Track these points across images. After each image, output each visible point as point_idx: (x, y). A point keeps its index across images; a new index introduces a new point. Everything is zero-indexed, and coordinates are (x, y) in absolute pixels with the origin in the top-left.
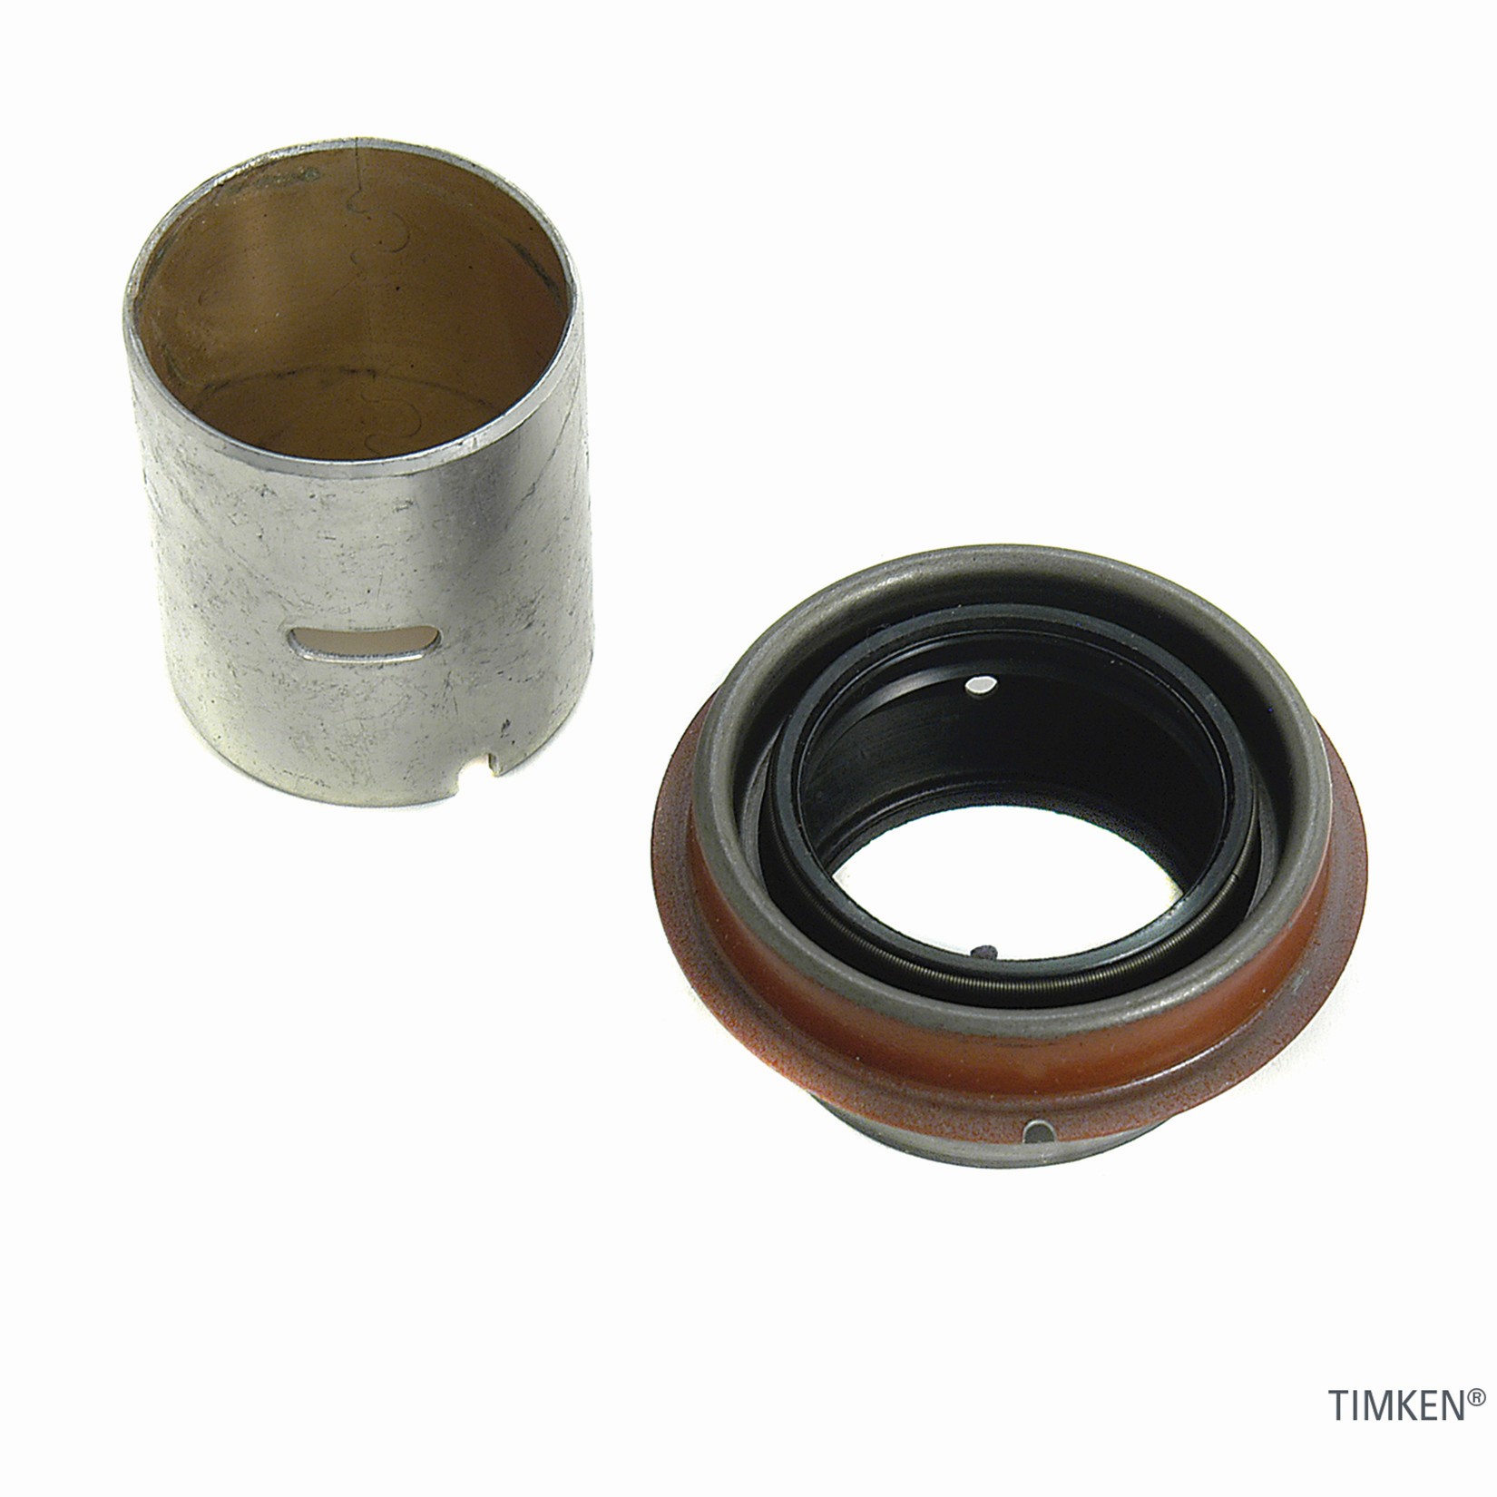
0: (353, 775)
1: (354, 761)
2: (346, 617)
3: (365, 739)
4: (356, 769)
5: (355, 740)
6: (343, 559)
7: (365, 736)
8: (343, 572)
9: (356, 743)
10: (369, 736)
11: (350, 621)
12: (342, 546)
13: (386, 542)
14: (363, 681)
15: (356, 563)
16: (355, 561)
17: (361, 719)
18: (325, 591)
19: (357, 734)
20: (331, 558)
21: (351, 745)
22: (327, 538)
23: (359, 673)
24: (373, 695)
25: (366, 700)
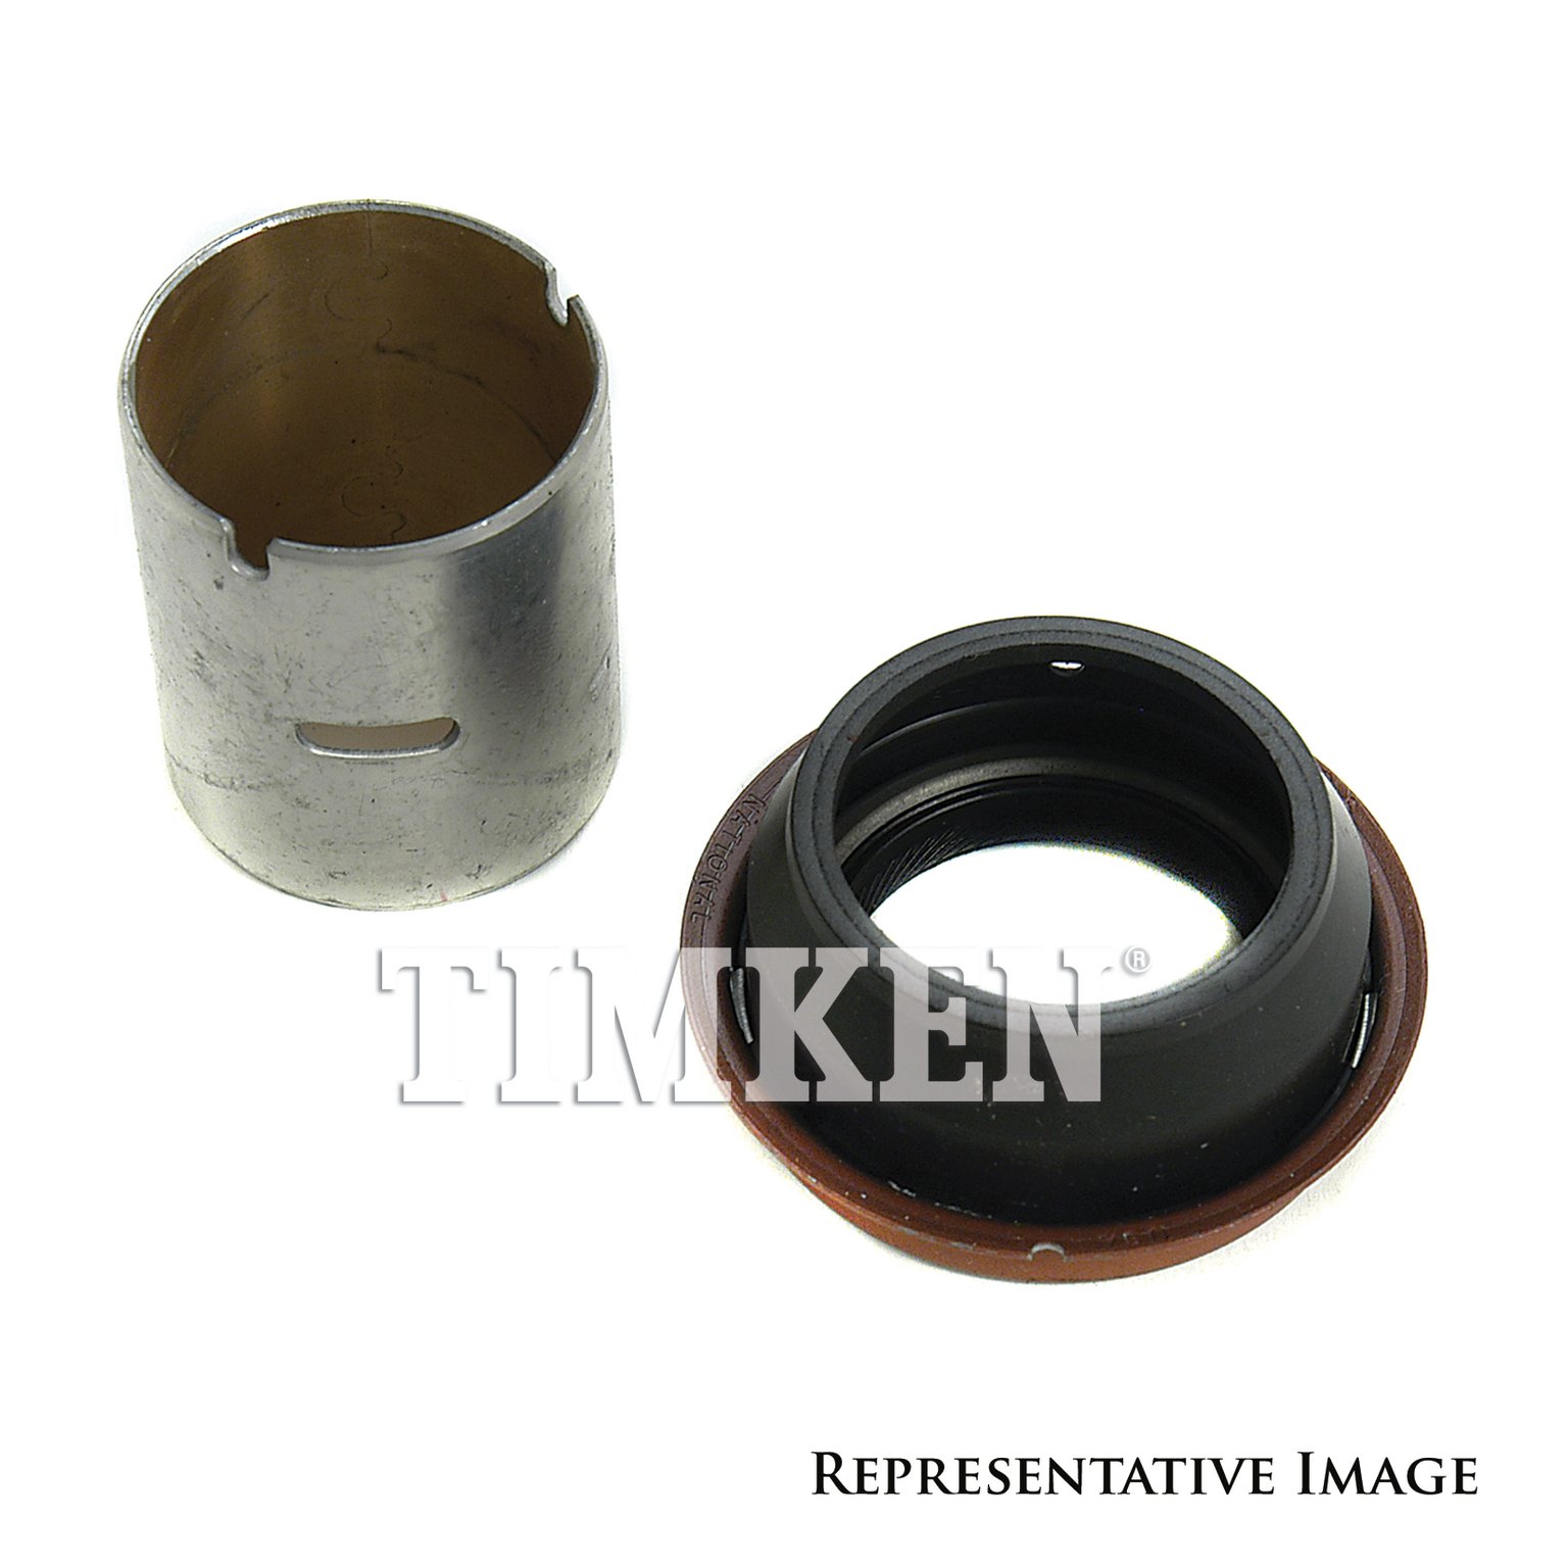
0: (390, 599)
1: (388, 616)
2: (397, 775)
3: (376, 644)
4: (387, 607)
5: (388, 641)
6: (401, 833)
7: (377, 647)
8: (399, 820)
9: (387, 638)
10: (373, 647)
11: (393, 772)
12: (400, 844)
13: (355, 847)
14: (379, 708)
15: (387, 829)
16: (387, 831)
17: (381, 666)
18: (419, 797)
19: (385, 649)
20: (412, 832)
21: (392, 634)
22: (416, 850)
23: (383, 717)
24: (368, 693)
25: (376, 688)
